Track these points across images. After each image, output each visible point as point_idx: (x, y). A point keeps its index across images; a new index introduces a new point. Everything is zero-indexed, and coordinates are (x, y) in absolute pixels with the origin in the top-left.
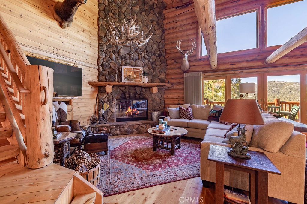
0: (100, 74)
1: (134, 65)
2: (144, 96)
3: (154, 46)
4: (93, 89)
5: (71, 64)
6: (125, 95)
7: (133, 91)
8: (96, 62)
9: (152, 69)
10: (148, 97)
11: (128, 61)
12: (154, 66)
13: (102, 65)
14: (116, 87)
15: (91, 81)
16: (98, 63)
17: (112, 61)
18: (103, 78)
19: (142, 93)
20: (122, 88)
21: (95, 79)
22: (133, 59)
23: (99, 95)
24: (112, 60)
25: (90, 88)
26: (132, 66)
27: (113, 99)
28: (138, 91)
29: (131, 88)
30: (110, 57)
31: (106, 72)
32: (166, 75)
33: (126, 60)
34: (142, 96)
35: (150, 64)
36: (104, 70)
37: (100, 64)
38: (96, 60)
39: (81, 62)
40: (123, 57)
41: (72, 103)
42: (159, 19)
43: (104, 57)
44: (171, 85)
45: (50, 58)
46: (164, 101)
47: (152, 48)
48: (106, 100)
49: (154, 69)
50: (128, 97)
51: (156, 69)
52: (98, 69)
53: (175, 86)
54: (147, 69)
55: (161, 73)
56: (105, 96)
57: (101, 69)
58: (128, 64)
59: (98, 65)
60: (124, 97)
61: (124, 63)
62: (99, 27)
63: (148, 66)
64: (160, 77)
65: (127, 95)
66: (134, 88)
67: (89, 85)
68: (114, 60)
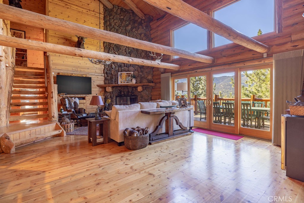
0: (106, 79)
1: (127, 70)
2: (134, 93)
3: (142, 54)
4: (101, 90)
5: (84, 76)
6: (121, 93)
7: (127, 90)
8: (103, 71)
9: (141, 72)
10: (138, 95)
11: (123, 69)
12: (142, 70)
13: (106, 73)
14: (115, 88)
15: (99, 84)
16: (104, 72)
17: (113, 70)
18: (107, 82)
19: (133, 91)
20: (119, 88)
21: (102, 83)
22: (126, 66)
23: (105, 93)
24: (112, 68)
25: (98, 89)
26: (126, 71)
27: (113, 96)
28: (130, 90)
29: (125, 88)
30: (111, 67)
31: (109, 78)
32: (153, 76)
33: (122, 67)
34: (133, 94)
35: (139, 69)
36: (108, 76)
37: (105, 73)
38: (103, 70)
39: (91, 73)
40: (119, 66)
41: (86, 99)
42: (146, 31)
43: (108, 67)
44: (155, 85)
45: (72, 74)
46: (151, 97)
47: (141, 55)
48: (109, 97)
49: (142, 72)
50: (123, 95)
51: (144, 72)
52: (104, 76)
53: (157, 85)
54: (137, 72)
55: (148, 74)
56: (108, 94)
57: (106, 76)
58: (123, 70)
59: (104, 73)
60: (120, 94)
61: (120, 70)
62: (104, 47)
63: (138, 70)
64: (147, 78)
65: (122, 93)
66: (127, 88)
67: (97, 87)
68: (114, 68)
